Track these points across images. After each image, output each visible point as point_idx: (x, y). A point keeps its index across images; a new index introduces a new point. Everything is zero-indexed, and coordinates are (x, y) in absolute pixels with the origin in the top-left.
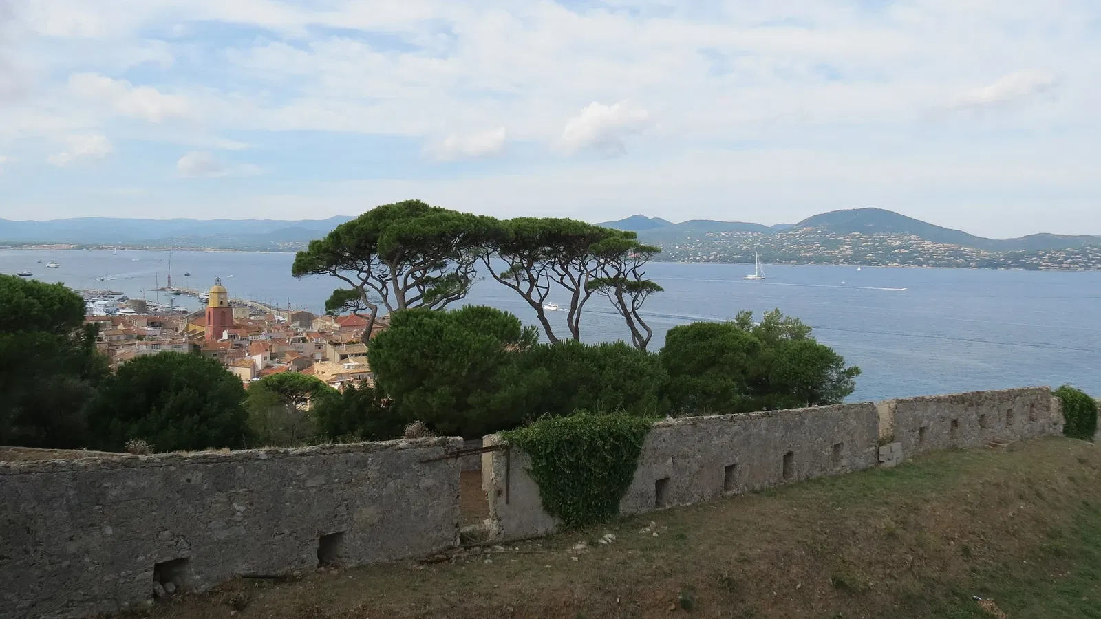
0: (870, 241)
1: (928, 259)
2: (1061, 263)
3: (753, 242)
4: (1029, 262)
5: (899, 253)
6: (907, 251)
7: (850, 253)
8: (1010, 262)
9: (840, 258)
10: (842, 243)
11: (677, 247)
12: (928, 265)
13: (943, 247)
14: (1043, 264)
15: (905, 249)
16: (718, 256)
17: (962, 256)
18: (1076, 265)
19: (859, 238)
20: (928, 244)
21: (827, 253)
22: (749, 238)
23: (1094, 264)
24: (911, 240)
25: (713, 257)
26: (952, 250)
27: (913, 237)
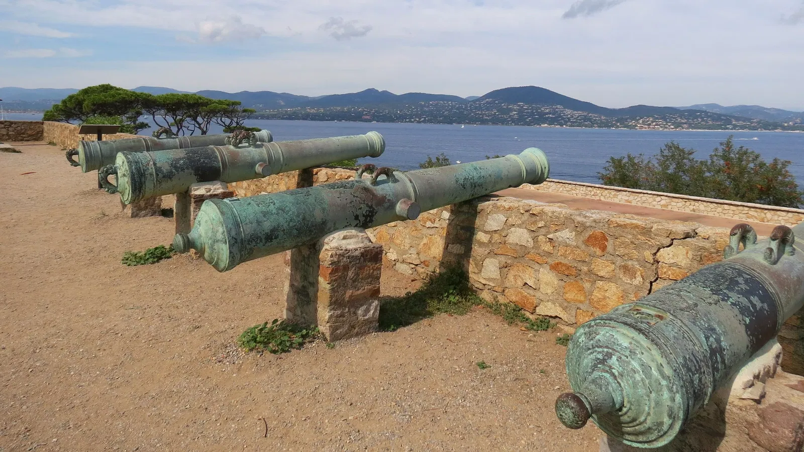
0: (530, 109)
1: (567, 122)
2: (649, 125)
3: (452, 109)
4: (630, 124)
5: (549, 117)
6: (554, 116)
7: (517, 117)
8: (619, 124)
9: (510, 121)
10: (511, 110)
11: (399, 112)
12: (567, 126)
13: (577, 113)
14: (639, 126)
15: (553, 115)
16: (427, 119)
17: (590, 120)
18: (658, 127)
19: (522, 107)
20: (568, 112)
21: (501, 117)
22: (449, 105)
23: (669, 126)
24: (557, 108)
25: (423, 119)
26: (583, 115)
27: (558, 106)
